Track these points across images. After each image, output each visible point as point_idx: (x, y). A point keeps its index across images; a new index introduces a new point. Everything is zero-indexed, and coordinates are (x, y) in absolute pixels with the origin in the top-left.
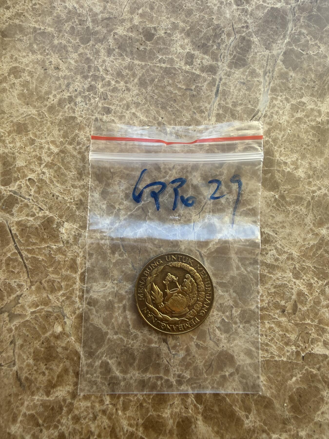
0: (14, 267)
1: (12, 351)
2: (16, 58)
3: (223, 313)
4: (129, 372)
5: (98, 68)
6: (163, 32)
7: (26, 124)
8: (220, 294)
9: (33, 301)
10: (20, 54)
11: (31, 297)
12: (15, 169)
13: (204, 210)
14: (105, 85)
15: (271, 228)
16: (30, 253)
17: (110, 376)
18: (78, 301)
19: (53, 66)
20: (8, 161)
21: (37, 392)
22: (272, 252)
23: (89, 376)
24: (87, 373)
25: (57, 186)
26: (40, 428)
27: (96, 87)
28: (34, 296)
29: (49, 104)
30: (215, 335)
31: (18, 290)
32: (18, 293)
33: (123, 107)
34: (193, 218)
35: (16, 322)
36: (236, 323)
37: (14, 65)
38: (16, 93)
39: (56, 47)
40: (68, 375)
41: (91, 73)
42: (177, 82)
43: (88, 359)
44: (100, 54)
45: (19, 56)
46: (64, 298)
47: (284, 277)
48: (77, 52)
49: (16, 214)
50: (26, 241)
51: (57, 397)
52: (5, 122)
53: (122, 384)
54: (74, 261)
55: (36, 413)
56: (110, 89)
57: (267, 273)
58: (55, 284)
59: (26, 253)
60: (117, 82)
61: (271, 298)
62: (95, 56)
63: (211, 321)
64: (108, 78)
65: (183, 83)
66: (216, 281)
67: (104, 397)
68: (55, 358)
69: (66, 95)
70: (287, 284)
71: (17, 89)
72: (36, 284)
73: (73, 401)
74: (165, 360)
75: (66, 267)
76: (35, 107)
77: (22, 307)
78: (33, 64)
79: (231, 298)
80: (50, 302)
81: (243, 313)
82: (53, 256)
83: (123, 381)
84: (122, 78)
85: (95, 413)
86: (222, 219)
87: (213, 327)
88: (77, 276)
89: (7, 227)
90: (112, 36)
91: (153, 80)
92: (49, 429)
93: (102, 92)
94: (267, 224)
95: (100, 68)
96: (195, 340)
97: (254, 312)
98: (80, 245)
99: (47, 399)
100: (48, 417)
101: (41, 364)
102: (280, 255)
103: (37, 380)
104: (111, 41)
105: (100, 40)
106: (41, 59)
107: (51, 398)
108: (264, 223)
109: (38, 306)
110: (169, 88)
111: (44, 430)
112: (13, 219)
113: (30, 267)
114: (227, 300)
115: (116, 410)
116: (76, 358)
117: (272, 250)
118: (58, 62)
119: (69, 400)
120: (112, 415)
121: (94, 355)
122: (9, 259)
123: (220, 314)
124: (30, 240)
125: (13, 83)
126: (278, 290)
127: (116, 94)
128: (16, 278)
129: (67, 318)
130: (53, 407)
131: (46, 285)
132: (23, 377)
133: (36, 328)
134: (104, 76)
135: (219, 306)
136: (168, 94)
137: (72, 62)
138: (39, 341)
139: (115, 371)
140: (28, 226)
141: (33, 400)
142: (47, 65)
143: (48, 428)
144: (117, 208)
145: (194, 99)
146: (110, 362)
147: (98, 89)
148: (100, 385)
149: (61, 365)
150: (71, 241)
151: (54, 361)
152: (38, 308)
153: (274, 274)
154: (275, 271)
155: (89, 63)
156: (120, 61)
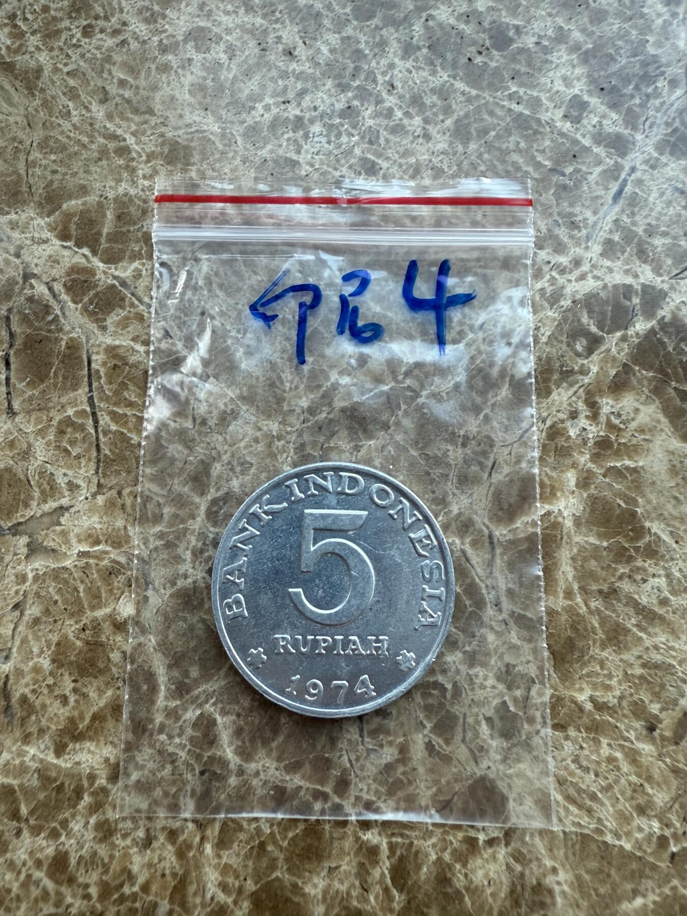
0: (73, 443)
1: (12, 626)
2: (211, 11)
3: (509, 688)
4: (257, 758)
5: (375, 77)
6: (534, 39)
7: (191, 147)
8: (513, 641)
9: (89, 529)
10: (220, 5)
11: (89, 517)
12: (140, 235)
13: (524, 439)
14: (381, 113)
15: (668, 525)
16: (117, 422)
17: (209, 754)
18: (189, 560)
19: (280, 47)
20: (129, 214)
21: (38, 739)
22: (657, 580)
23: (163, 737)
24: (161, 730)
25: (218, 296)
26: (17, 825)
27: (358, 114)
28: (96, 519)
29: (250, 121)
30: (477, 735)
31: (67, 493)
32: (65, 502)
33: (407, 169)
34: (495, 450)
35: (40, 564)
36: (531, 721)
37: (202, 24)
38: (188, 80)
39: (300, 11)
40: (117, 720)
41: (357, 83)
42: (537, 150)
43: (173, 698)
44: (387, 49)
45: (218, 8)
46: (159, 543)
47: (672, 648)
48: (339, 33)
49: (111, 329)
50: (117, 393)
51: (78, 763)
52: (149, 132)
53: (233, 781)
54: (205, 467)
55: (21, 786)
56: (387, 126)
57: (633, 625)
58: (150, 506)
59: (107, 419)
60: (407, 114)
61: (630, 687)
62: (376, 50)
63: (476, 698)
64: (390, 101)
65: (549, 155)
66: (511, 607)
67: (182, 798)
68: (101, 672)
69: (293, 111)
70: (674, 667)
71: (192, 73)
72: (109, 493)
73: (110, 786)
74: (345, 758)
75: (185, 475)
76: (219, 118)
77: (64, 533)
78: (242, 31)
79: (536, 658)
80: (127, 542)
81: (557, 702)
82: (163, 442)
83: (236, 776)
84: (420, 110)
85: (152, 831)
86: (562, 471)
87: (477, 715)
88: (203, 504)
89: (85, 352)
90: (423, 20)
91: (484, 132)
92: (38, 835)
93: (370, 127)
94: (661, 514)
95: (379, 77)
96: (426, 732)
97: (581, 709)
98: (228, 437)
99: (55, 761)
100: (44, 805)
101: (66, 677)
102: (674, 592)
103: (46, 711)
104: (418, 28)
105: (394, 21)
106: (262, 26)
107: (64, 763)
108: (655, 508)
109: (97, 542)
110: (515, 157)
111: (26, 833)
112: (101, 338)
113: (107, 452)
114: (524, 660)
115: (202, 839)
116: (145, 687)
117: (659, 576)
118: (294, 42)
119: (102, 781)
120: (189, 847)
121: (188, 692)
122: (68, 422)
123: (501, 687)
124: (125, 393)
125: (189, 59)
126: (650, 675)
127: (398, 139)
128: (70, 467)
129: (154, 589)
130: (63, 784)
131: (128, 502)
132: (18, 695)
133: (78, 592)
134: (383, 94)
135: (504, 669)
136: (510, 168)
137: (325, 50)
138: (76, 623)
139: (226, 746)
140: (131, 362)
141: (21, 754)
142: (270, 41)
143: (36, 831)
144: (333, 379)
145: (563, 194)
146: (219, 719)
147: (363, 118)
148: (182, 767)
149: (109, 693)
150: (212, 423)
151: (96, 677)
152: (96, 548)
153: (649, 634)
154: (654, 626)
155: (359, 59)
156: (425, 74)
